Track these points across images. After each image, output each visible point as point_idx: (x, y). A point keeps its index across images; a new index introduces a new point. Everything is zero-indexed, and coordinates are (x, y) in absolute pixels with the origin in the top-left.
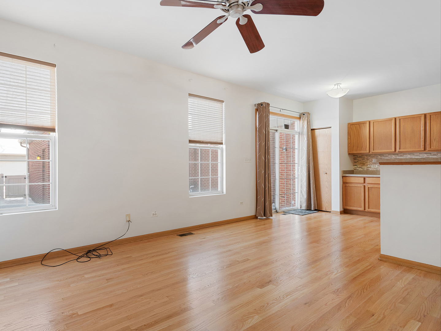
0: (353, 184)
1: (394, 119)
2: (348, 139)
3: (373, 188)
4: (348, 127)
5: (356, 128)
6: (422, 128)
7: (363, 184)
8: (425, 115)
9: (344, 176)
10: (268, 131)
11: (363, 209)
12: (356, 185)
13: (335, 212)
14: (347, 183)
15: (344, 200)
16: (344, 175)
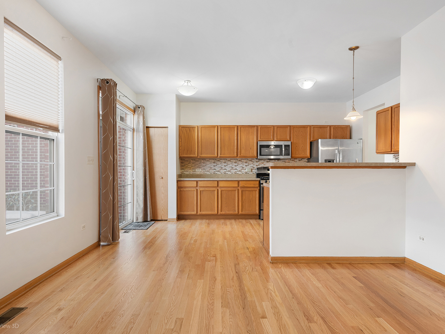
0: (187, 188)
1: (217, 127)
2: (179, 142)
3: (204, 192)
4: (179, 129)
5: (186, 131)
6: (236, 138)
7: (195, 188)
8: (237, 126)
9: (179, 181)
10: (116, 121)
11: (196, 213)
12: (190, 189)
13: (172, 220)
14: (181, 187)
15: (179, 207)
16: (179, 179)
